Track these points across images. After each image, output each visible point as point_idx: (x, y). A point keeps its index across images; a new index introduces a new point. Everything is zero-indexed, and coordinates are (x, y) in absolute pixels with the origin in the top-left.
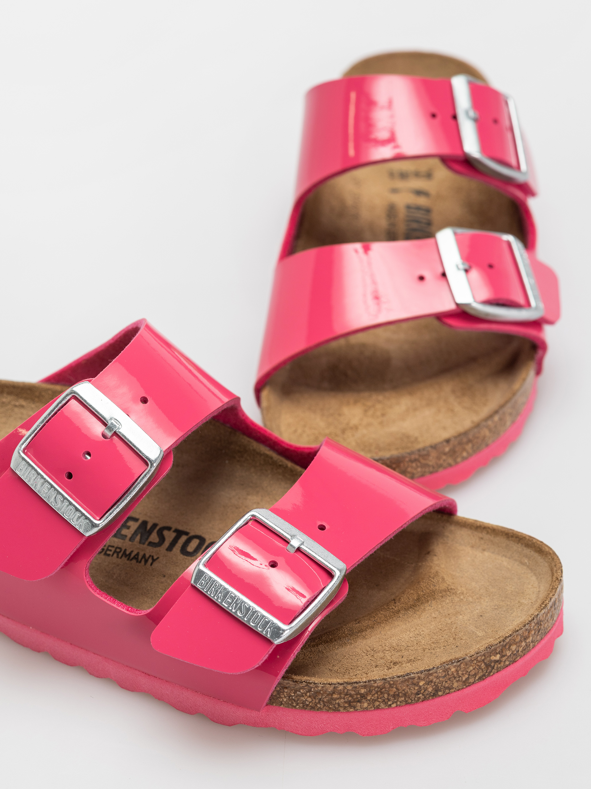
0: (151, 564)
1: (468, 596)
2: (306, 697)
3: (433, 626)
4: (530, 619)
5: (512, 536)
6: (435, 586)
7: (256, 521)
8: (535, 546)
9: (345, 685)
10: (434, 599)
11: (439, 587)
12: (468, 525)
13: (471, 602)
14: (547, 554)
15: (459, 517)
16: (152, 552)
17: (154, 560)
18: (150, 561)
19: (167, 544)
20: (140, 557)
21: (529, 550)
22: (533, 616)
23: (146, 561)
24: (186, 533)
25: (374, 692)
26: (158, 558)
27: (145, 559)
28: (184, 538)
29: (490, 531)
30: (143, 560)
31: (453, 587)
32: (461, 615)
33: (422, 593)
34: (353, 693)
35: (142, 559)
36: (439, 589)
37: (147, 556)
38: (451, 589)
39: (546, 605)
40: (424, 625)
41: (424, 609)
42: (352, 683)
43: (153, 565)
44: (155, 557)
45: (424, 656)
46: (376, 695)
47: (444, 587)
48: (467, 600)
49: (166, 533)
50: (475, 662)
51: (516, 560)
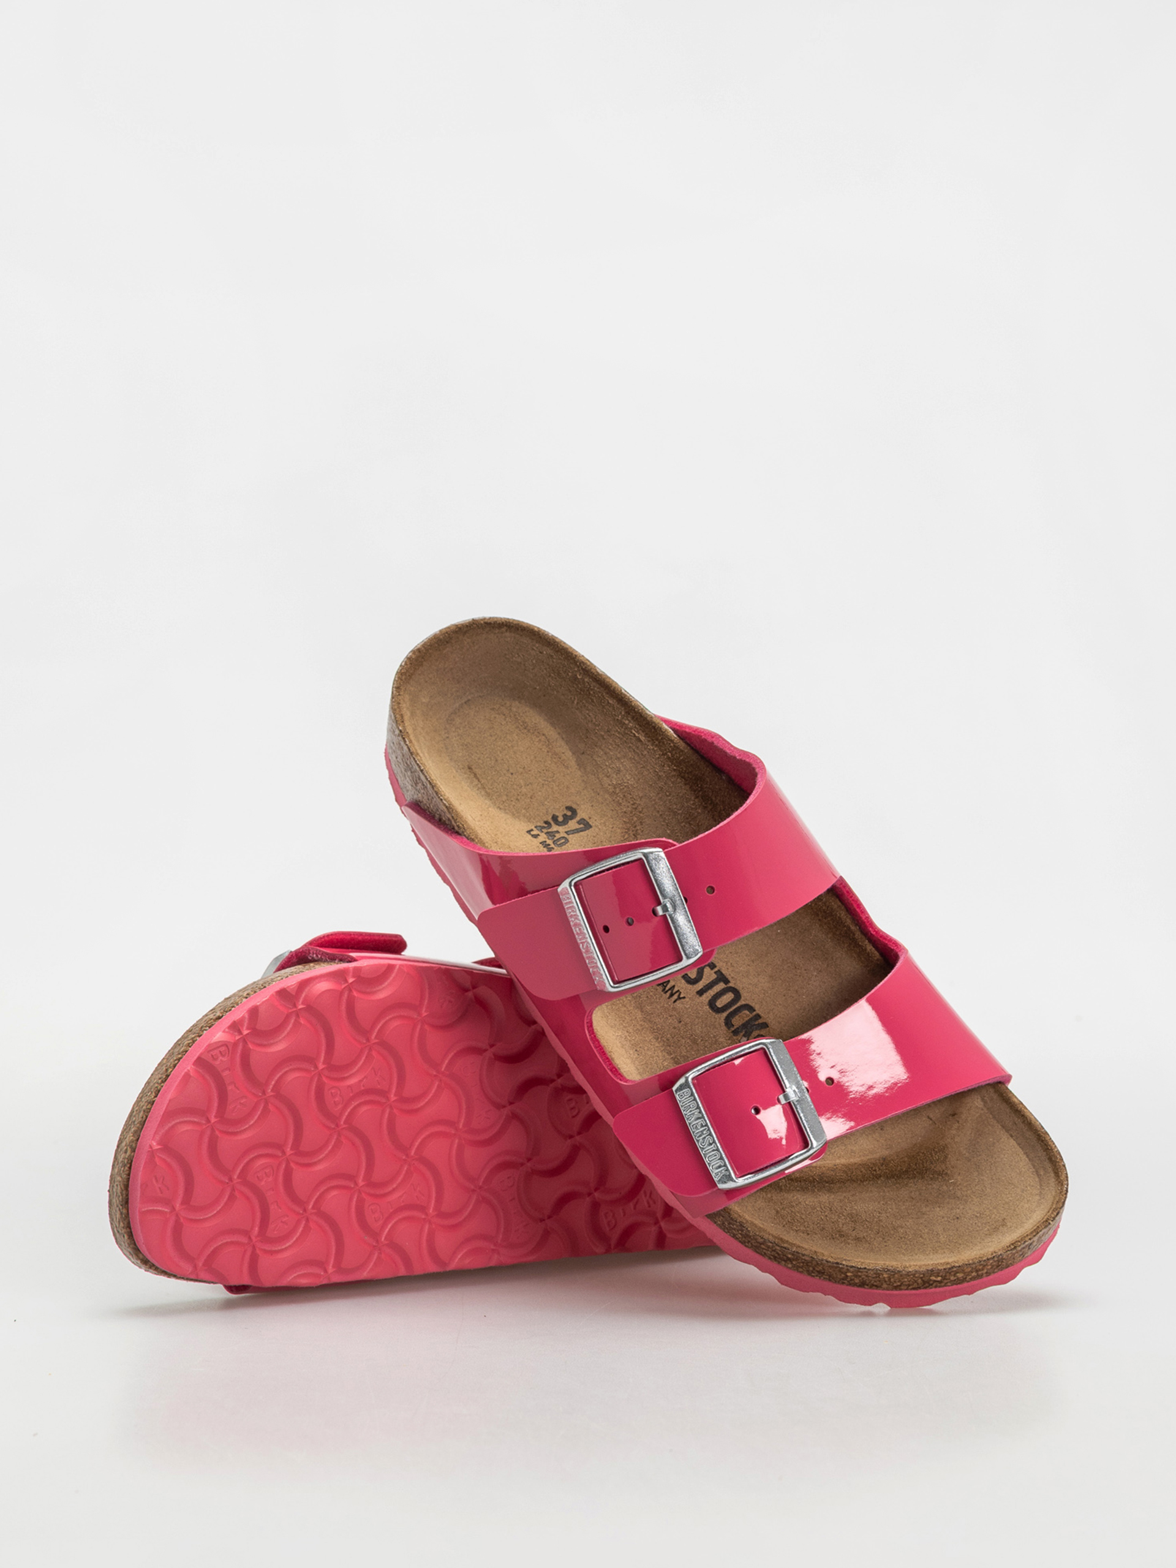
0: (675, 1002)
1: (959, 1189)
2: (737, 1233)
3: (904, 1207)
4: (990, 1257)
5: (1042, 1141)
6: (932, 1163)
7: (764, 1053)
8: (1055, 1166)
9: (774, 1245)
10: (923, 1178)
11: (935, 1167)
12: (1010, 1103)
13: (958, 1197)
14: (1059, 1182)
15: (1007, 1088)
16: (682, 988)
17: (679, 998)
18: (675, 997)
19: (700, 985)
20: (669, 987)
21: (1050, 1165)
22: (994, 1254)
23: (672, 995)
24: (726, 981)
25: (800, 1261)
26: (684, 998)
27: (672, 992)
28: (721, 986)
29: (1026, 1122)
30: (670, 992)
31: (949, 1172)
32: (939, 1207)
33: (914, 1166)
34: (780, 1253)
35: (669, 989)
36: (933, 1169)
37: (676, 989)
38: (946, 1174)
39: (1015, 1247)
40: (897, 1201)
41: (907, 1184)
42: (782, 1247)
43: (676, 1003)
44: (682, 996)
45: (875, 1239)
46: (802, 1264)
47: (940, 1169)
48: (954, 1193)
49: (707, 970)
50: (912, 1276)
51: (1034, 1166)
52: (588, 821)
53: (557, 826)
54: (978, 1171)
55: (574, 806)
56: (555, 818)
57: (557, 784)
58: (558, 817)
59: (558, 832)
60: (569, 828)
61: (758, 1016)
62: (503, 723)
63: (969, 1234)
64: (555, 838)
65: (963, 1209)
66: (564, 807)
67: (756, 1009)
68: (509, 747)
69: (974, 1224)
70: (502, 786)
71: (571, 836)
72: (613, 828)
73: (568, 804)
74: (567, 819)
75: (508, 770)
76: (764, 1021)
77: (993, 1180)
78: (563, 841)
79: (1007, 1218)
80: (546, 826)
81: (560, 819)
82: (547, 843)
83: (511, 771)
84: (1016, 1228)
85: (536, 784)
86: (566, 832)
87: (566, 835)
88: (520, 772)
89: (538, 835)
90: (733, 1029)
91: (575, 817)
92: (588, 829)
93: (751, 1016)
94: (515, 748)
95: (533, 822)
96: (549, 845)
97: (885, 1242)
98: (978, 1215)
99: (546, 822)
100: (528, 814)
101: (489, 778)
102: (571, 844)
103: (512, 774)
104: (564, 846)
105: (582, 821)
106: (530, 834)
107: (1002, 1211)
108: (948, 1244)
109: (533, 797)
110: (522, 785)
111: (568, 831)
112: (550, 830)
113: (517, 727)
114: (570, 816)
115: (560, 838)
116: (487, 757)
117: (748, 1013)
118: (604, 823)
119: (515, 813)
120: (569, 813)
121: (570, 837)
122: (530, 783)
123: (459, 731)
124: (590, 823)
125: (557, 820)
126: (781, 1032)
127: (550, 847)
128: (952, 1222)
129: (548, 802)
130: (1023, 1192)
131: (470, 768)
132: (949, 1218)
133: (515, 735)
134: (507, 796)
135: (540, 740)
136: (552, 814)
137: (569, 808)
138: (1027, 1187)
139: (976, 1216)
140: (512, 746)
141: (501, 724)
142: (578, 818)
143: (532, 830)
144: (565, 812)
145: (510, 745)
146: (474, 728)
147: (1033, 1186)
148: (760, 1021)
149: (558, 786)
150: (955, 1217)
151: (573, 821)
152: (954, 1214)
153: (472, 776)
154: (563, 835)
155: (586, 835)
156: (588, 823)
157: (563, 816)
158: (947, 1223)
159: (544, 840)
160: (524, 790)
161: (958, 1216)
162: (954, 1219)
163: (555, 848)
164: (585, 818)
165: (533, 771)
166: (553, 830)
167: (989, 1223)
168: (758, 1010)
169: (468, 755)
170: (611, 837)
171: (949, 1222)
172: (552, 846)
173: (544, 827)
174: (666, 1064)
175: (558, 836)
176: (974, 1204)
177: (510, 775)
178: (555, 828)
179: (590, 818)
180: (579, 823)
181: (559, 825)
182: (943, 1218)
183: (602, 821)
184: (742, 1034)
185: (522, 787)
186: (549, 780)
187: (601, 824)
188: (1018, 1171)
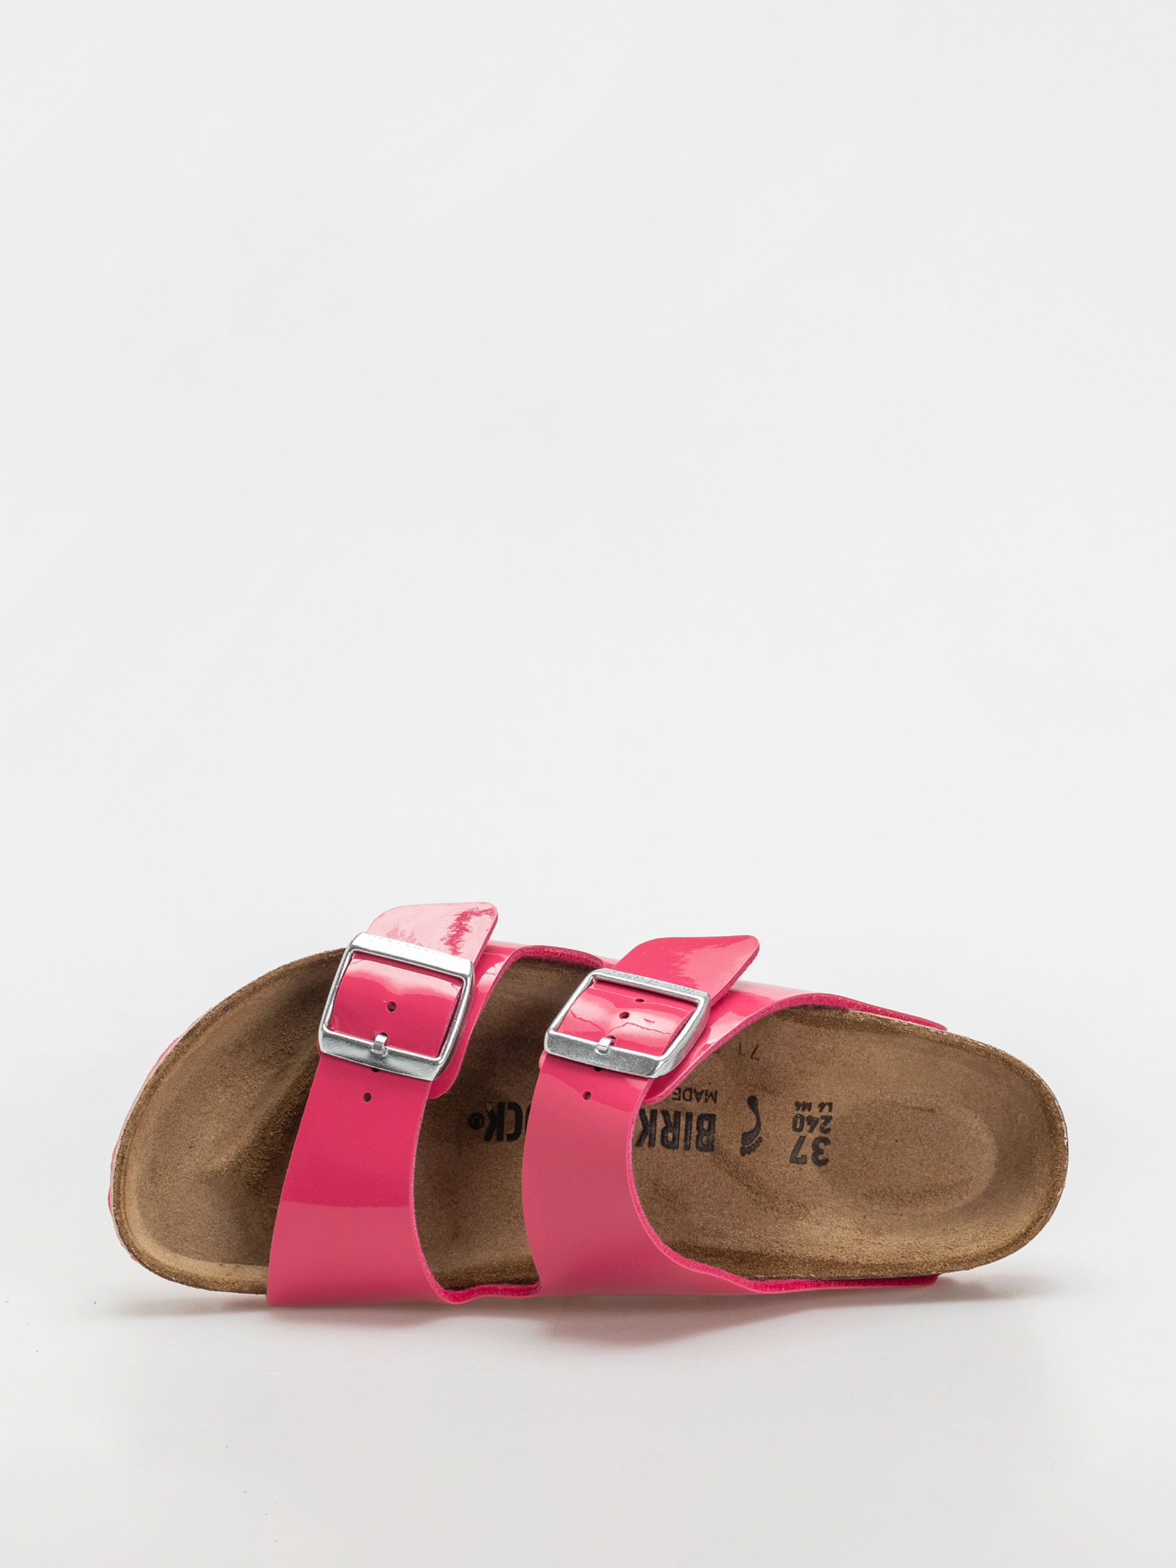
52: (800, 1166)
53: (817, 1136)
54: (217, 1205)
55: (824, 1168)
56: (826, 1141)
57: (855, 1171)
58: (826, 1144)
59: (811, 1131)
60: (807, 1144)
61: (500, 1138)
62: (950, 1176)
63: (169, 1143)
64: (806, 1123)
65: (195, 1160)
66: (830, 1159)
67: (508, 1143)
68: (923, 1160)
69: (174, 1156)
70: (892, 1123)
71: (798, 1138)
72: (774, 1176)
73: (829, 1165)
74: (817, 1151)
75: (902, 1141)
76: (492, 1140)
77: (198, 1211)
78: (798, 1126)
79: (156, 1189)
80: (826, 1127)
81: (821, 1145)
82: (806, 1110)
83: (900, 1143)
84: (140, 1187)
85: (870, 1153)
86: (805, 1137)
87: (801, 1134)
88: (892, 1149)
89: (821, 1111)
90: (506, 1106)
91: (812, 1159)
92: (791, 1158)
93: (506, 1132)
94: (918, 1165)
95: (837, 1119)
96: (803, 1110)
97: (221, 1067)
98: (179, 1167)
99: (829, 1130)
100: (849, 1122)
101: (909, 1118)
102: (789, 1129)
103: (897, 1141)
104: (792, 1121)
105: (803, 1161)
106: (827, 1104)
107: (166, 1191)
108: (175, 1116)
109: (860, 1140)
110: (880, 1141)
111: (804, 1140)
112: (818, 1126)
113: (936, 1184)
114: (818, 1156)
115: (803, 1127)
116: (929, 1134)
117: (510, 1132)
118: (785, 1174)
119: (859, 1112)
120: (821, 1157)
121: (796, 1136)
122: (875, 1149)
123: (974, 1132)
124: (796, 1165)
125: (822, 1141)
126: (471, 1148)
127: (801, 1109)
128: (191, 1140)
129: (845, 1149)
130: (167, 1224)
131: (932, 1111)
132: (197, 1141)
133: (931, 1176)
134: (880, 1119)
135: (909, 1193)
136: (831, 1142)
137: (825, 1162)
138: (168, 1232)
139: (179, 1165)
140: (921, 1164)
141: (950, 1173)
142: (809, 1160)
143: (830, 1110)
144: (824, 1155)
145: (925, 1163)
146: (966, 1147)
147: (165, 1238)
148: (494, 1137)
149: (853, 1171)
150: (193, 1145)
151: (811, 1154)
152: (197, 1148)
153: (923, 1106)
154: (804, 1132)
155: (787, 1150)
156: (797, 1163)
157: (823, 1150)
158: (194, 1134)
159: (812, 1111)
160: (874, 1137)
161: (192, 1149)
162: (192, 1143)
163: (796, 1113)
164: (804, 1166)
165: (885, 1162)
166: (815, 1129)
167: (165, 1169)
168: (505, 1144)
169: (945, 1120)
170: (766, 1167)
171: (193, 1137)
172: (800, 1112)
173: (825, 1124)
174: (527, 1031)
175: (807, 1127)
176: (191, 1173)
177: (897, 1138)
178: (817, 1133)
179: (801, 1169)
180: (805, 1157)
181: (817, 1138)
182: (201, 1136)
183: (787, 1175)
184: (496, 1110)
185: (878, 1139)
186: (865, 1169)
187: (787, 1172)
188: (188, 1239)
